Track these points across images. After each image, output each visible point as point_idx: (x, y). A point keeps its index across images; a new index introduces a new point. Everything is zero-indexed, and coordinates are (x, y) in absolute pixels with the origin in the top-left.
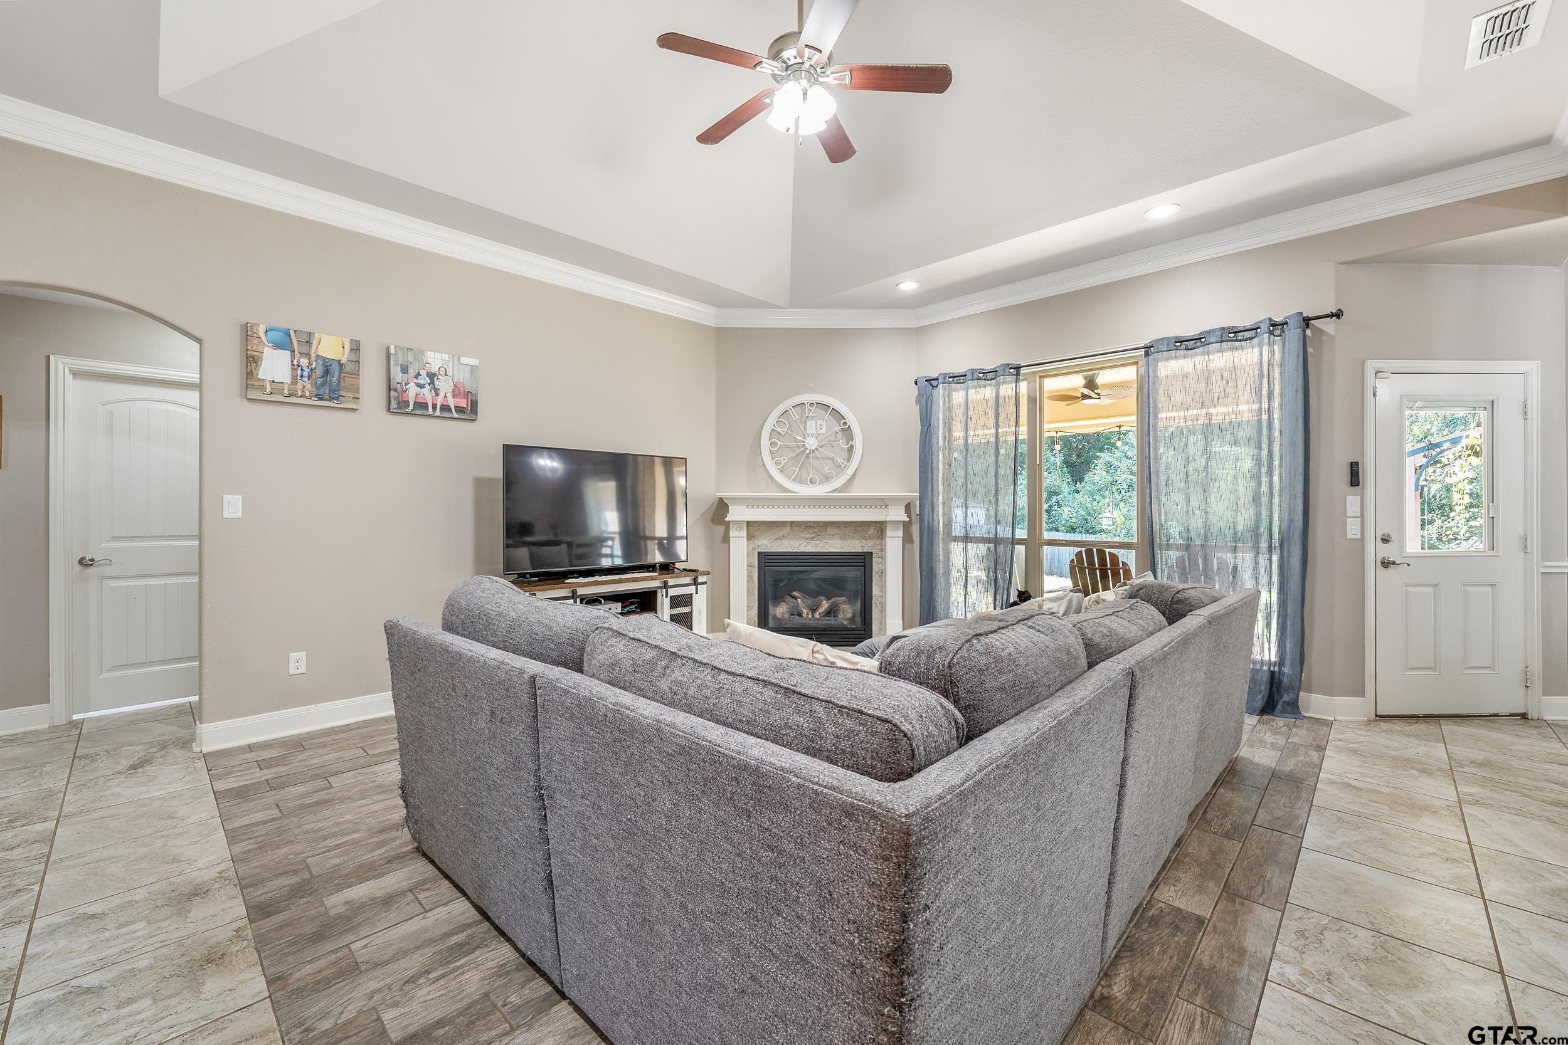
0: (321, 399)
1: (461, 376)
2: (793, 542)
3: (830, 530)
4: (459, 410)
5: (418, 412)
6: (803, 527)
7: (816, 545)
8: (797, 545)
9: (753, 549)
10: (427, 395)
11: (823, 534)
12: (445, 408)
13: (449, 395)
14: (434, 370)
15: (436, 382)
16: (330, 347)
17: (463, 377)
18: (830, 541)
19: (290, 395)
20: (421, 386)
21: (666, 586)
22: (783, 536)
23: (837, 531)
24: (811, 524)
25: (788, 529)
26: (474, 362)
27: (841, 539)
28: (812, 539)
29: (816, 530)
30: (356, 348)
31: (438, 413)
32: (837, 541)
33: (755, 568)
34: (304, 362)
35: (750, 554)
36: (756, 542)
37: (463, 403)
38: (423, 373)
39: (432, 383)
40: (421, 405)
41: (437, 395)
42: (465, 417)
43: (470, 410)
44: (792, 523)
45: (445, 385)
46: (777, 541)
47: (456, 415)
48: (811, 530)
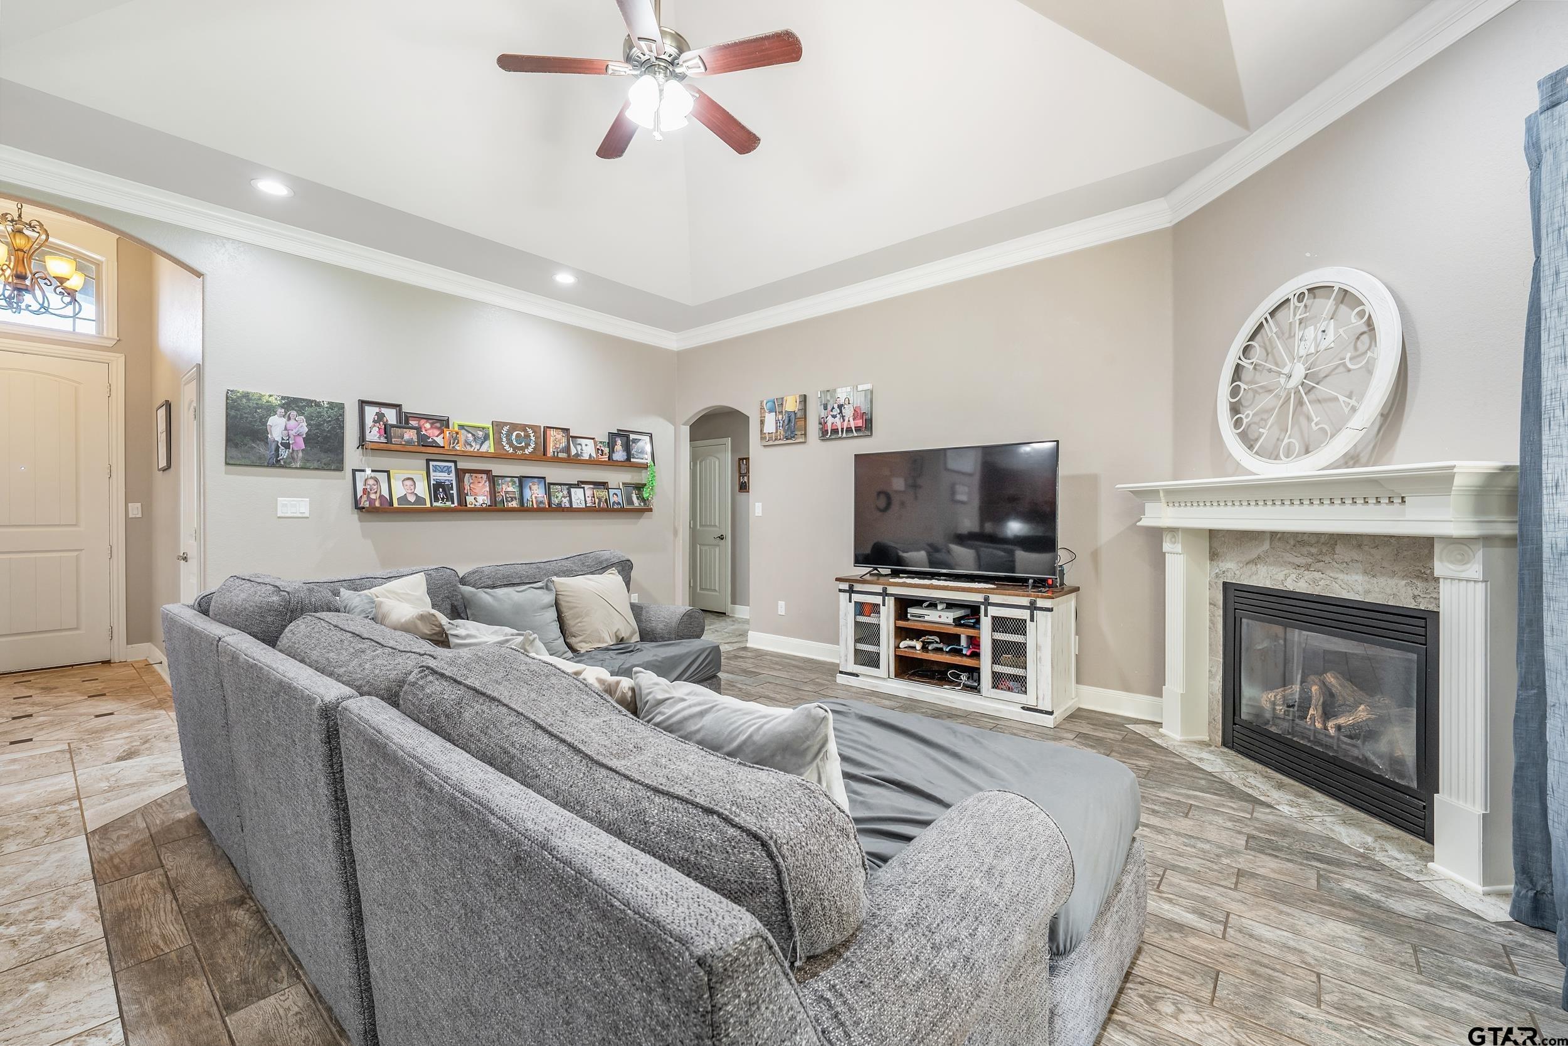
0: (787, 439)
1: (859, 401)
2: (1274, 570)
3: (1343, 552)
4: (858, 429)
5: (833, 437)
6: (1292, 542)
7: (1315, 581)
8: (1281, 576)
9: (1217, 576)
10: (838, 421)
11: (1327, 559)
12: (849, 430)
13: (851, 419)
14: (842, 402)
15: (843, 411)
16: (791, 405)
17: (860, 401)
18: (1341, 576)
19: (776, 439)
20: (834, 417)
21: (987, 603)
22: (1259, 557)
23: (1355, 554)
24: (1305, 538)
25: (1266, 546)
26: (868, 386)
27: (1365, 572)
28: (1308, 567)
29: (1314, 550)
30: (804, 399)
31: (844, 435)
32: (1356, 577)
33: (1218, 608)
34: (780, 417)
35: (1213, 584)
36: (1221, 564)
37: (860, 423)
38: (836, 406)
39: (841, 412)
40: (835, 431)
41: (844, 421)
42: (862, 434)
43: (866, 426)
44: (1273, 535)
45: (848, 412)
46: (1250, 566)
47: (855, 434)
48: (1305, 550)
